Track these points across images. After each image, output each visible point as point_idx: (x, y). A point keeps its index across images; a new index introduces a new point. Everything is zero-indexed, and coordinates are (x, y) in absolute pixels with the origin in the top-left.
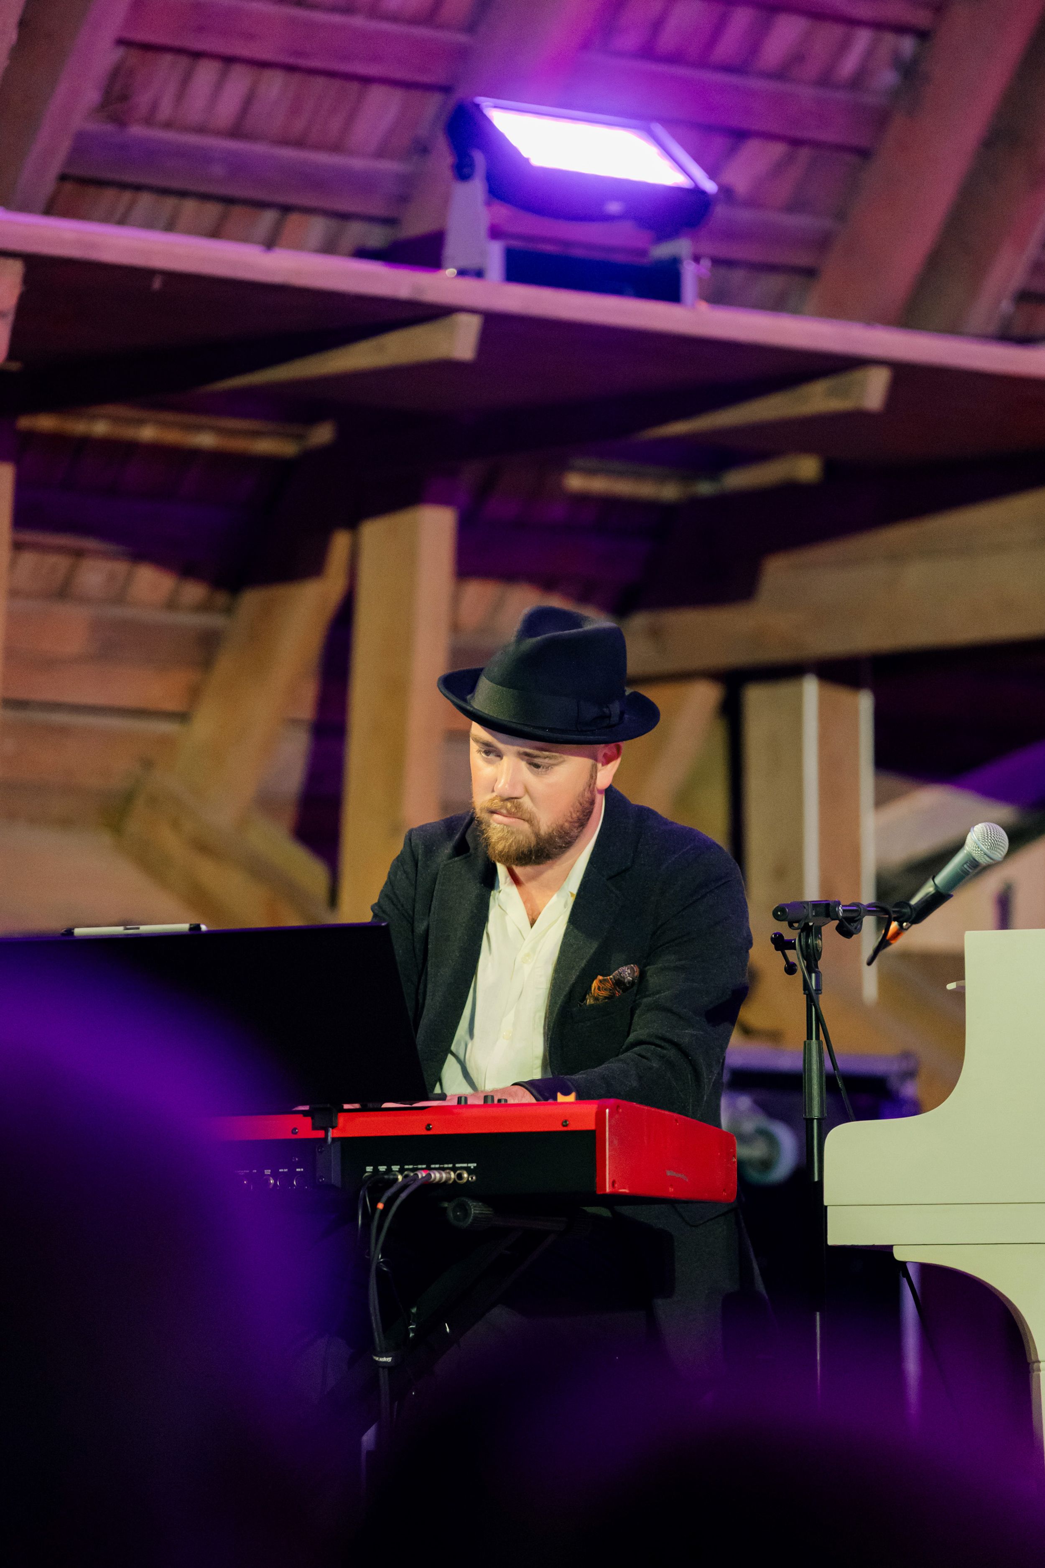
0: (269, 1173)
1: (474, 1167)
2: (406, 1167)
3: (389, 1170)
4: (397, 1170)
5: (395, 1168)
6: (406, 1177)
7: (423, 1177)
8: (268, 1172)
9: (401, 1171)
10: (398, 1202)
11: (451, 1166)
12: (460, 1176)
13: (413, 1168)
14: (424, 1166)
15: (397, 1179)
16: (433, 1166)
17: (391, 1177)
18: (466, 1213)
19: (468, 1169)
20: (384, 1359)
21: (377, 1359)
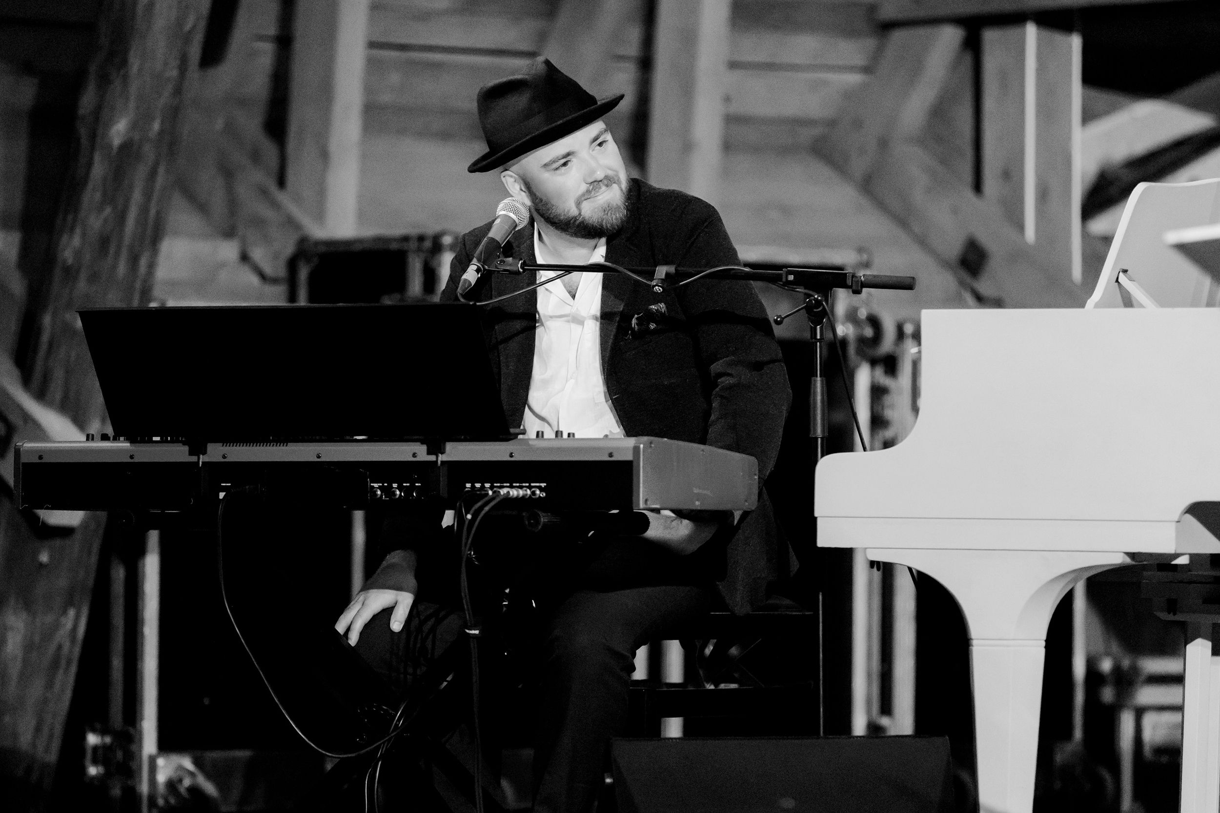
0: (396, 487)
1: (545, 486)
2: (495, 485)
3: (483, 487)
4: (489, 486)
5: (487, 485)
6: (494, 492)
7: (504, 494)
8: (395, 485)
9: (492, 488)
10: (483, 512)
11: (527, 484)
12: (533, 493)
13: (500, 486)
14: (508, 485)
15: (488, 494)
16: (514, 484)
17: (483, 492)
18: (538, 522)
19: (540, 488)
20: (473, 632)
21: (467, 631)
